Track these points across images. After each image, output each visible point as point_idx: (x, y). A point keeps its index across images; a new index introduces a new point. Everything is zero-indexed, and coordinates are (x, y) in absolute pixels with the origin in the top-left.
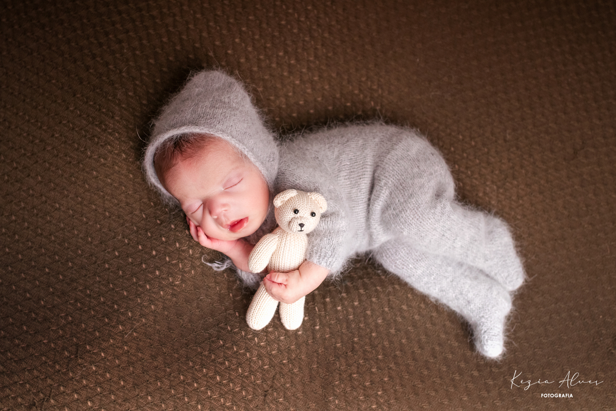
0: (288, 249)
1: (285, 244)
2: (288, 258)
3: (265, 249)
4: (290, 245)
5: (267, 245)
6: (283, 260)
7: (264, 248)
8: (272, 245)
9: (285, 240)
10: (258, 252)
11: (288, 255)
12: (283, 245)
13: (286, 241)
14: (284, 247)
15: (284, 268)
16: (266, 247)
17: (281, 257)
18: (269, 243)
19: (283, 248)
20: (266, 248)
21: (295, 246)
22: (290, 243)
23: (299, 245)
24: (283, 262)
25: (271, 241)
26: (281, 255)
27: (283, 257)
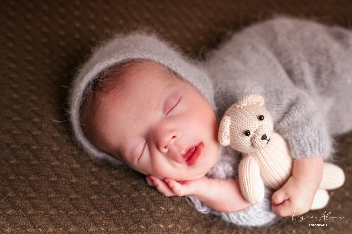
0: (270, 159)
1: (264, 158)
2: (276, 167)
3: (251, 175)
4: (269, 155)
5: (249, 169)
6: (274, 171)
7: (249, 175)
8: (253, 167)
9: (260, 155)
10: (247, 182)
11: (275, 164)
12: (263, 160)
13: (262, 155)
14: (265, 160)
15: (281, 178)
16: (249, 172)
17: (270, 171)
18: (249, 167)
19: (265, 162)
20: (251, 172)
21: (273, 152)
22: (267, 153)
23: (276, 148)
24: (276, 173)
25: (249, 164)
26: (269, 169)
27: (272, 170)
